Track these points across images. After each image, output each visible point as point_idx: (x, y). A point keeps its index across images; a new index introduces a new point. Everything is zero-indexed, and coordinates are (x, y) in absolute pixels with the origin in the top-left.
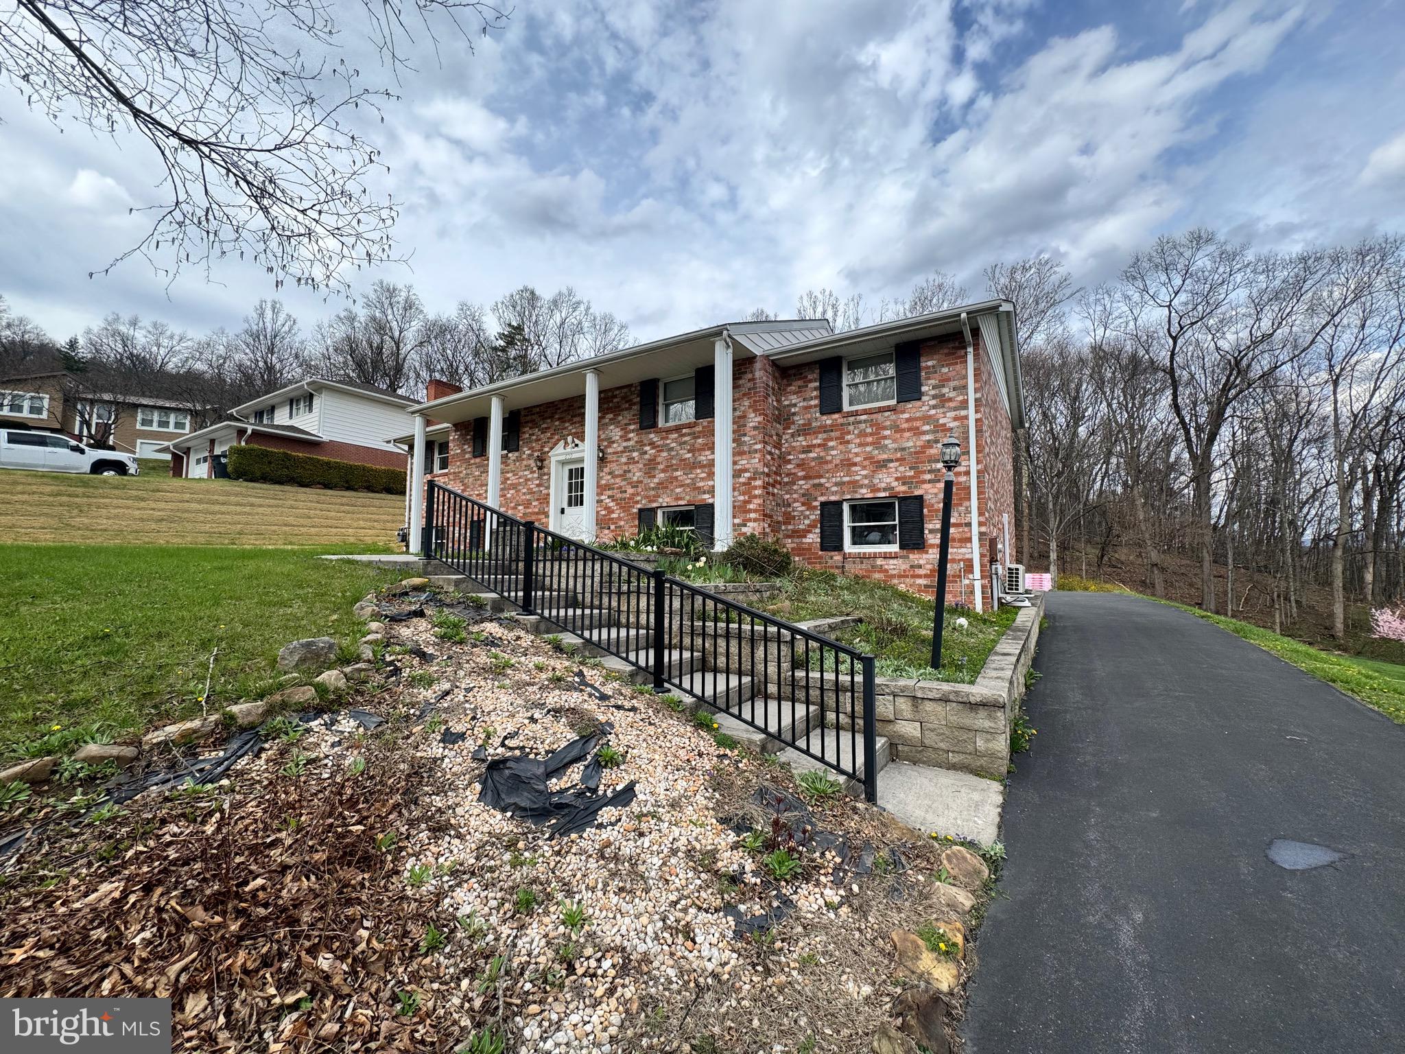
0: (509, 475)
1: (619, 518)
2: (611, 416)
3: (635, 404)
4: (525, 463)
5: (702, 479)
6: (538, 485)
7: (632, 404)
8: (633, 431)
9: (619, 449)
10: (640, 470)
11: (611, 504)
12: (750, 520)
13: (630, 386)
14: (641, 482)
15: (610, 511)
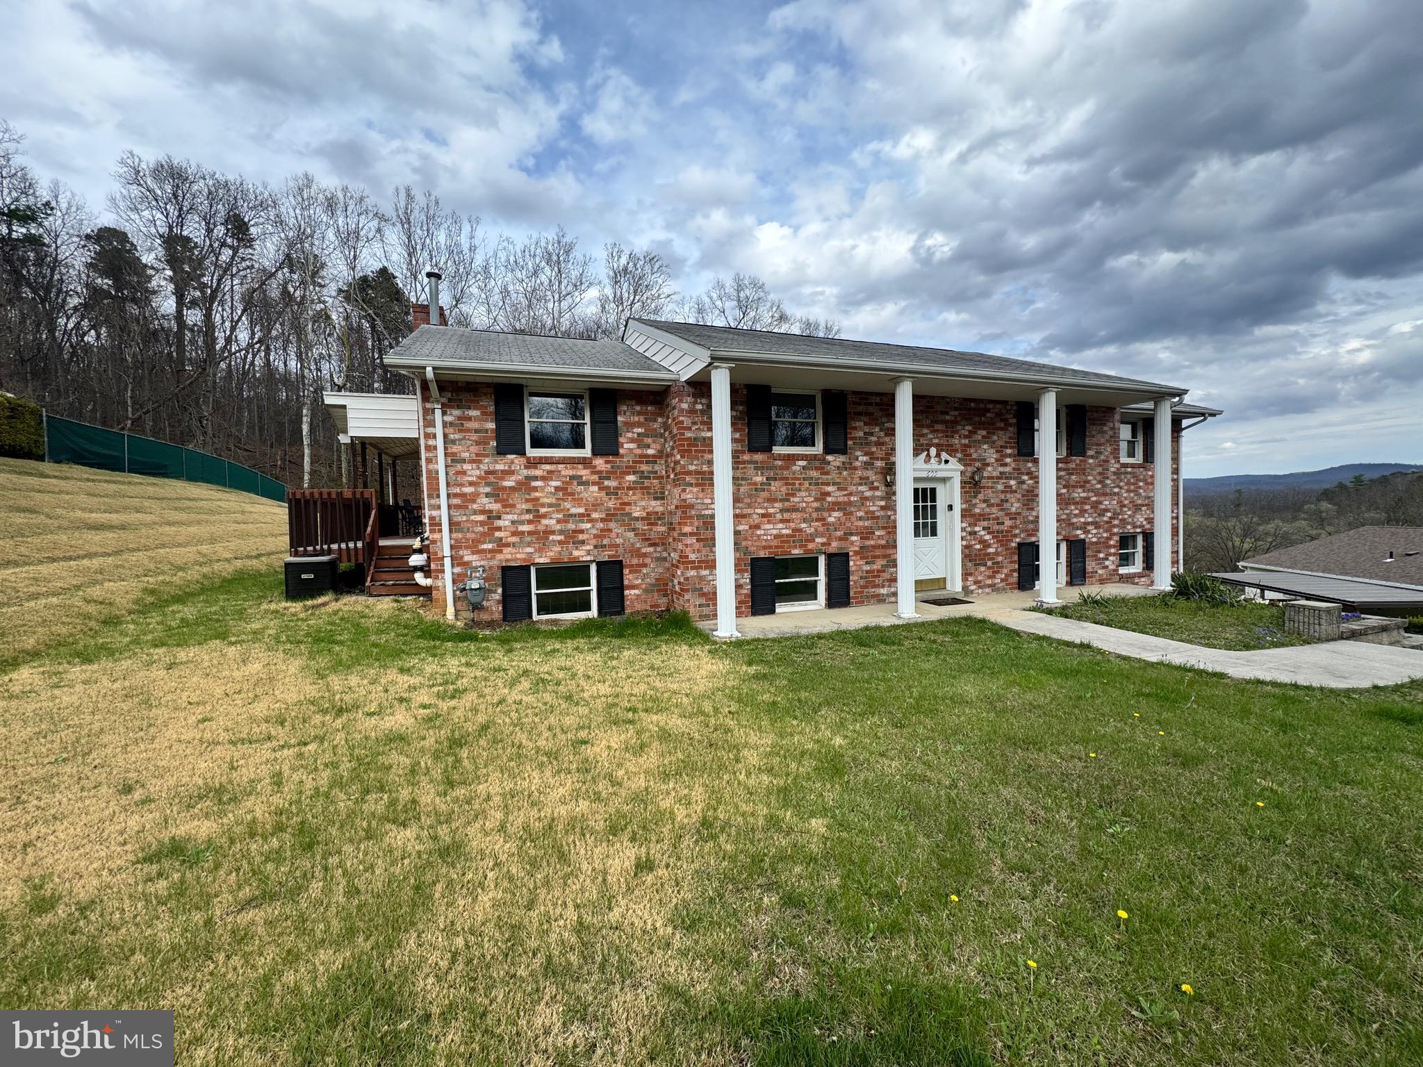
0: (830, 489)
1: (997, 554)
2: (984, 433)
3: (1011, 425)
4: (859, 473)
5: (1076, 516)
6: (883, 508)
7: (1008, 425)
8: (1010, 456)
9: (995, 474)
10: (1018, 500)
11: (987, 537)
12: (1110, 554)
13: (1005, 403)
14: (1019, 514)
15: (986, 545)
